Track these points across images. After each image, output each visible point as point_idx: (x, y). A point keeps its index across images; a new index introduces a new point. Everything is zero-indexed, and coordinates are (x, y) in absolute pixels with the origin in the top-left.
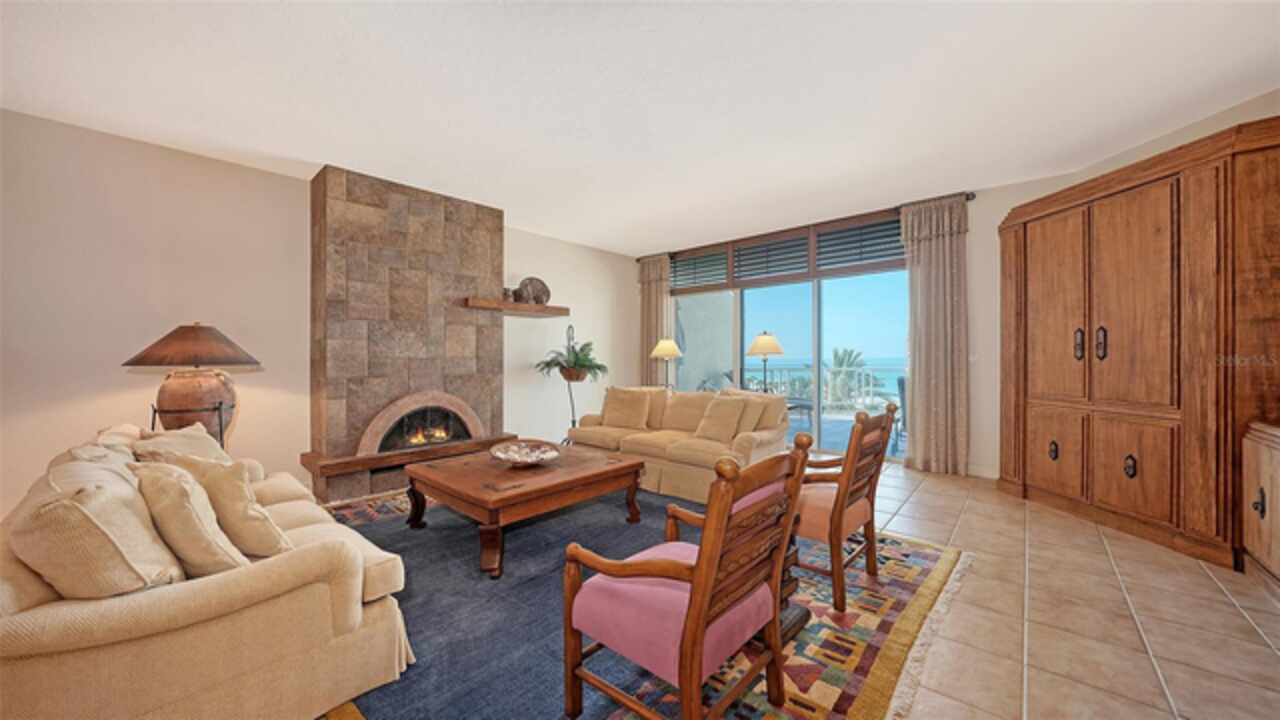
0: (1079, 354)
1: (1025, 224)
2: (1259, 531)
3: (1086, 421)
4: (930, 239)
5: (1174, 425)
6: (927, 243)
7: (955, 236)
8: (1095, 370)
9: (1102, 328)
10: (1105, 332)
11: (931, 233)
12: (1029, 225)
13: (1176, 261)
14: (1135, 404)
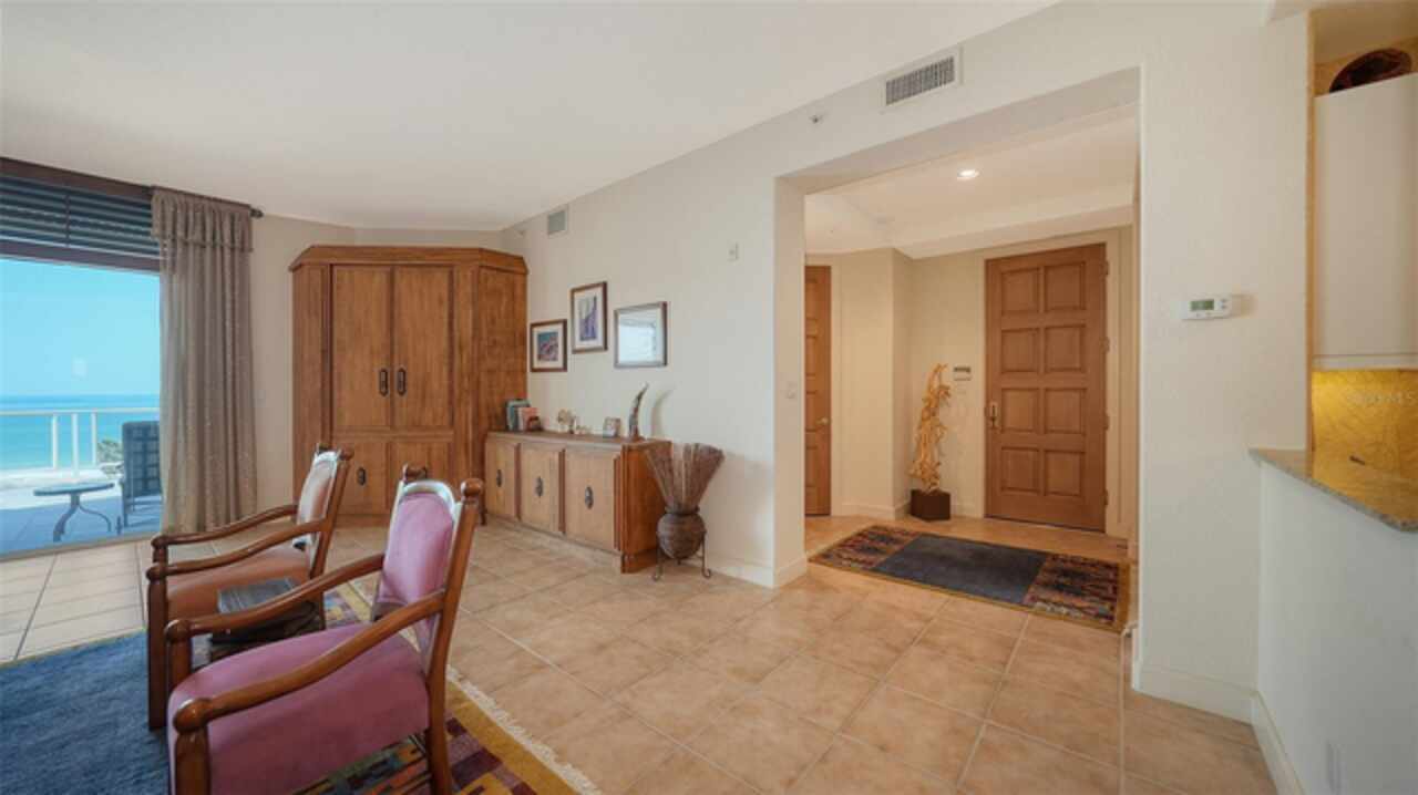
0: (384, 390)
1: (332, 265)
2: (498, 496)
3: (389, 447)
4: (203, 247)
5: (450, 440)
6: (198, 251)
7: (237, 253)
8: (397, 403)
9: (402, 370)
10: (404, 373)
11: (204, 238)
12: (335, 269)
13: (451, 324)
14: (427, 428)
